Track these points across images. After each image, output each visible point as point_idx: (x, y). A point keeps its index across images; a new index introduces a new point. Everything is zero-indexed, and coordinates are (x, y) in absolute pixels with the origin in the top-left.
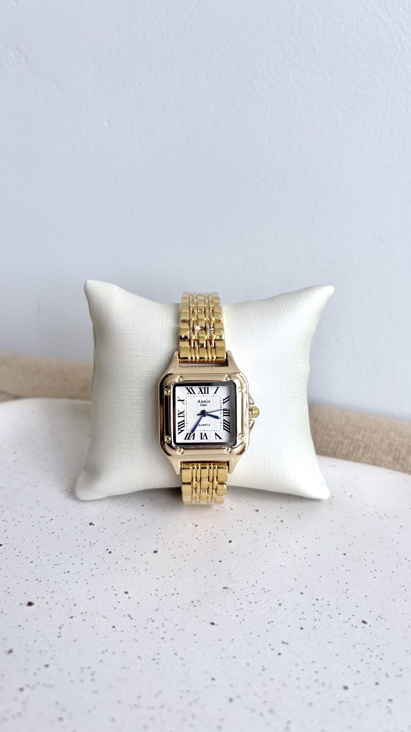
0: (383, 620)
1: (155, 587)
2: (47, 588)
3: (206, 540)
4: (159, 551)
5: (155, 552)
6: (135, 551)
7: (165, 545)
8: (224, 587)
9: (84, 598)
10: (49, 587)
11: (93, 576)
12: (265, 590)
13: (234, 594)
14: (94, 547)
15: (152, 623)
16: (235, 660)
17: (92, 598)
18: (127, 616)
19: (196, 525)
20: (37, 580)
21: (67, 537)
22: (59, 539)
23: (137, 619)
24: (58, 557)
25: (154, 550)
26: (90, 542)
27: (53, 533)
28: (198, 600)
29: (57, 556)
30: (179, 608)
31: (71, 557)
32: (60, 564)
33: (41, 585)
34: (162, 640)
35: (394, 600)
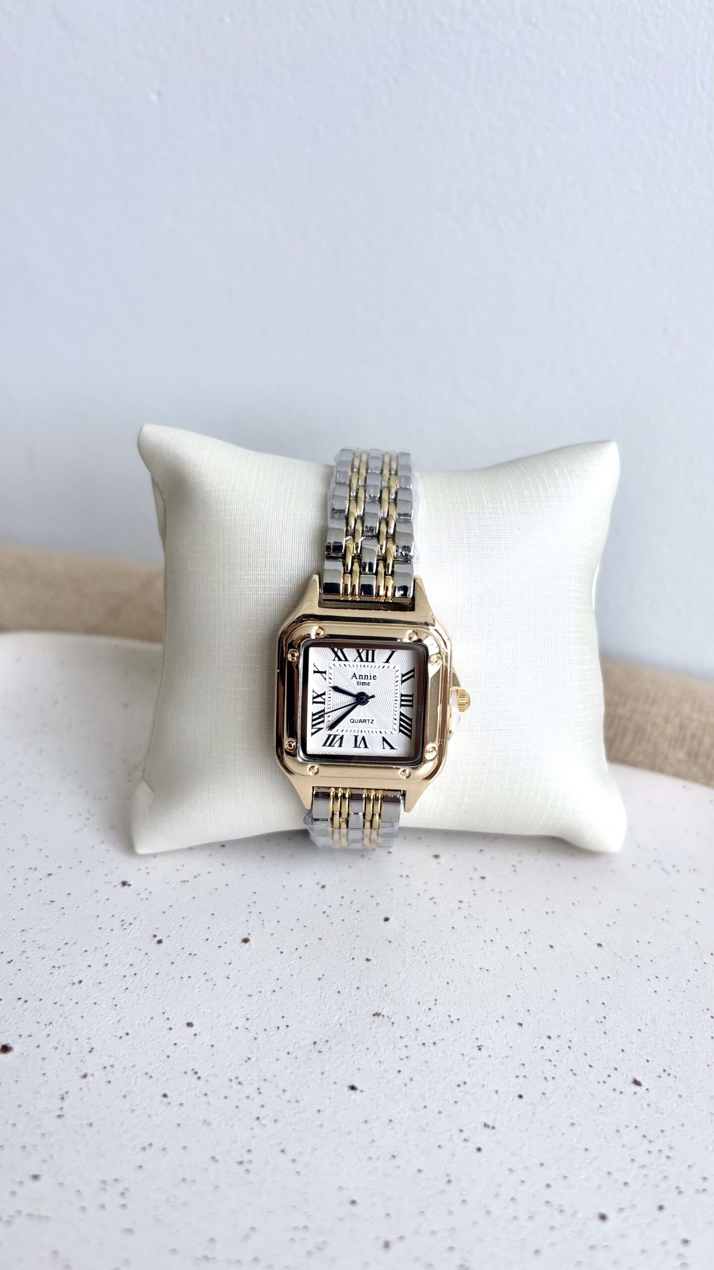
0: (671, 1078)
1: (245, 1013)
2: (39, 1015)
3: (341, 917)
4: (252, 940)
5: (246, 941)
6: (207, 940)
7: (264, 927)
8: (374, 1013)
9: (110, 1036)
10: (41, 1014)
11: (128, 990)
12: (452, 1019)
13: (393, 1026)
14: (130, 932)
15: (239, 1086)
16: (394, 1162)
17: (124, 1036)
18: (190, 1073)
19: (323, 887)
20: (19, 999)
21: (79, 909)
22: (64, 914)
23: (209, 1078)
24: (60, 951)
25: (244, 937)
26: (123, 920)
27: (52, 901)
28: (325, 1039)
29: (59, 949)
30: (290, 1056)
31: (86, 951)
32: (64, 966)
33: (27, 1009)
34: (256, 1122)
35: (691, 1037)
